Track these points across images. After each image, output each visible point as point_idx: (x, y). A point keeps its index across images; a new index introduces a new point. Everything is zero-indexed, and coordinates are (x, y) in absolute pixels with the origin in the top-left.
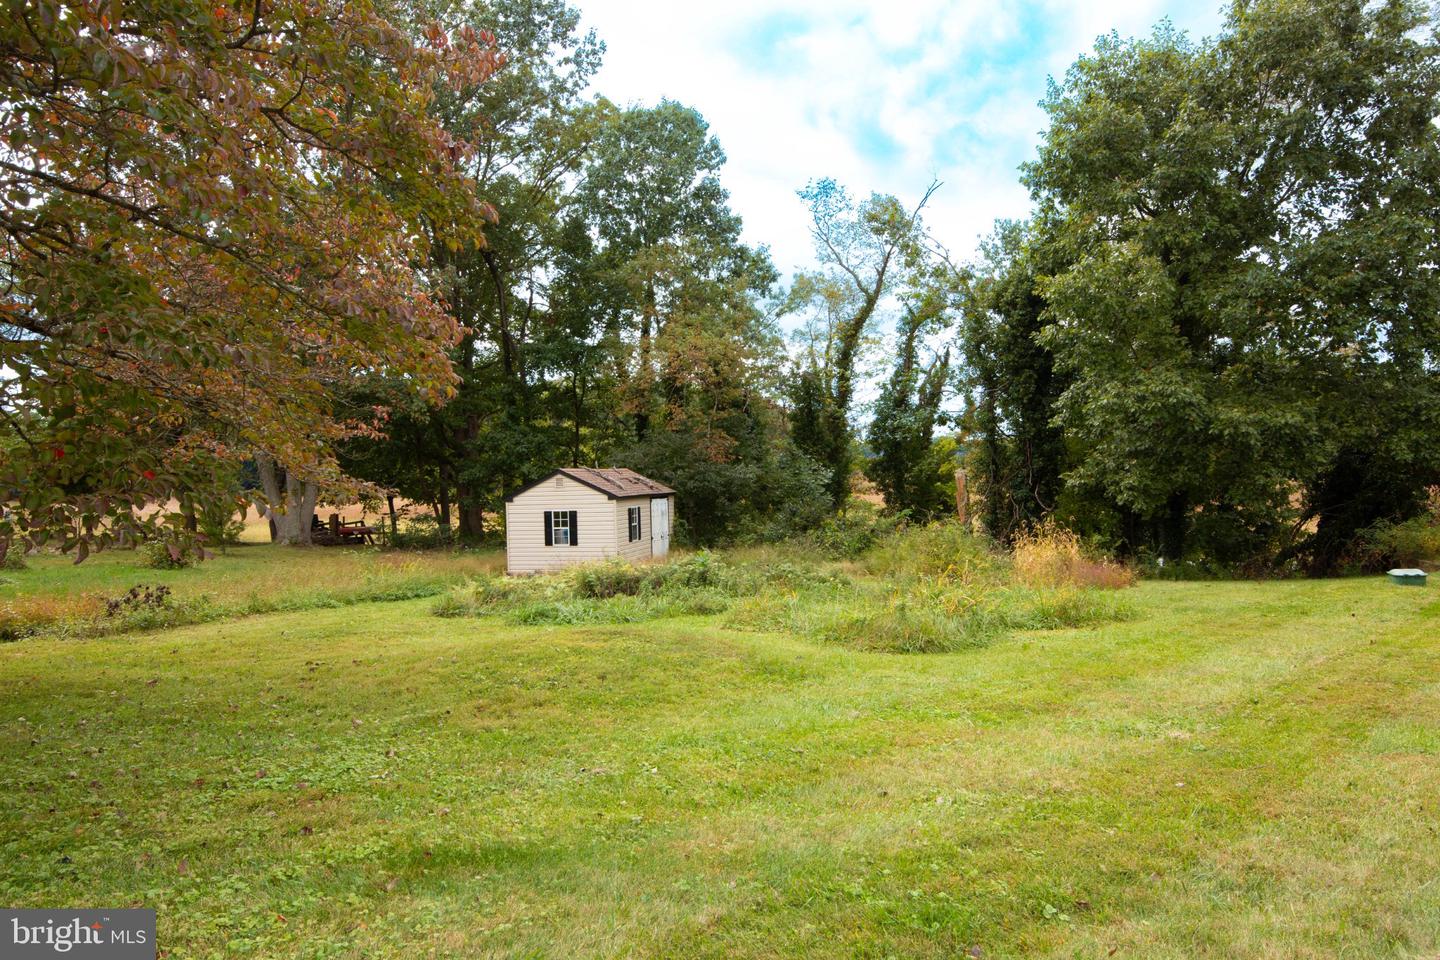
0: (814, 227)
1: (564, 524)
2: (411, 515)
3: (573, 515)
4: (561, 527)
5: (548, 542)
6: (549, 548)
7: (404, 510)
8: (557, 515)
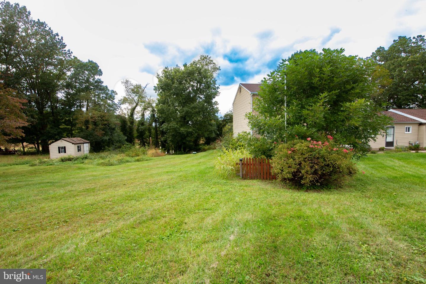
0: (125, 89)
1: (63, 149)
2: (28, 147)
3: (65, 147)
4: (62, 150)
5: (59, 152)
6: (60, 154)
7: (26, 146)
8: (61, 147)
